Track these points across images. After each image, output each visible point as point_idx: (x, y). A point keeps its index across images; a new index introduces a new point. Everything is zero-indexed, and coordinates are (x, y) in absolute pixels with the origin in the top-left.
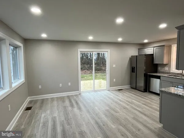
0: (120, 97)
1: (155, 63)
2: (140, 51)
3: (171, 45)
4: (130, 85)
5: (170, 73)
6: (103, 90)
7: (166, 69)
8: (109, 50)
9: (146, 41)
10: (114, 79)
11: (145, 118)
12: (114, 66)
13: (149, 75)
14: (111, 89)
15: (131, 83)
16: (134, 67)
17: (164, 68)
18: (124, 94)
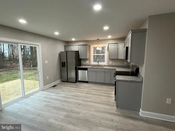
0: (62, 94)
1: (80, 58)
2: (66, 48)
3: (90, 45)
4: (60, 80)
5: (90, 65)
6: (36, 92)
7: (87, 62)
8: (40, 44)
9: (73, 39)
10: (48, 77)
11: (101, 106)
12: (46, 62)
13: (78, 68)
14: (44, 88)
15: (61, 77)
16: (65, 63)
17: (86, 62)
18: (63, 89)
